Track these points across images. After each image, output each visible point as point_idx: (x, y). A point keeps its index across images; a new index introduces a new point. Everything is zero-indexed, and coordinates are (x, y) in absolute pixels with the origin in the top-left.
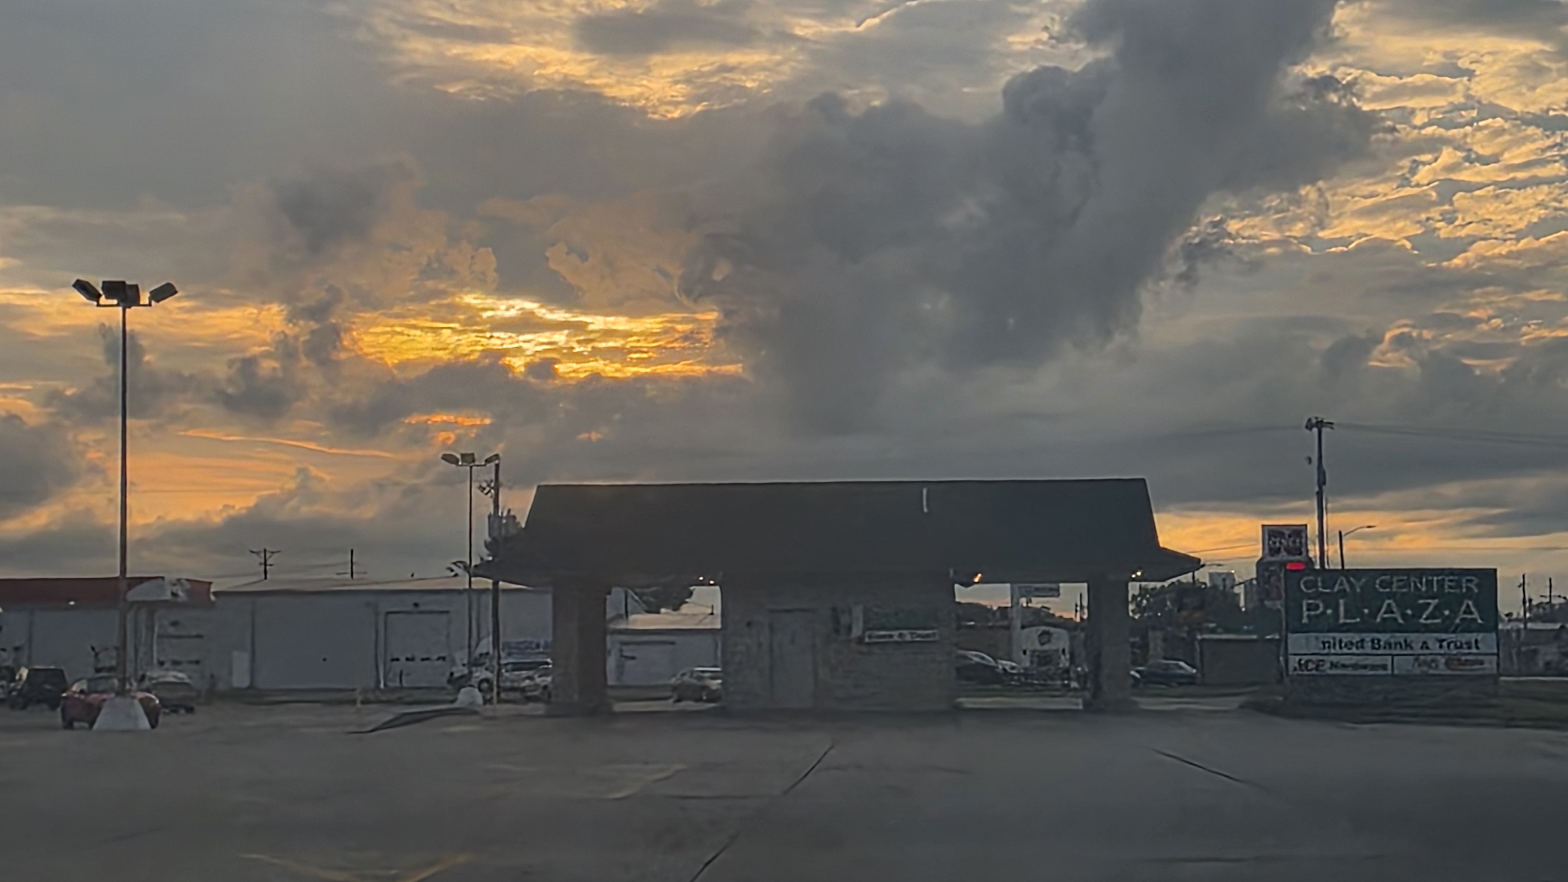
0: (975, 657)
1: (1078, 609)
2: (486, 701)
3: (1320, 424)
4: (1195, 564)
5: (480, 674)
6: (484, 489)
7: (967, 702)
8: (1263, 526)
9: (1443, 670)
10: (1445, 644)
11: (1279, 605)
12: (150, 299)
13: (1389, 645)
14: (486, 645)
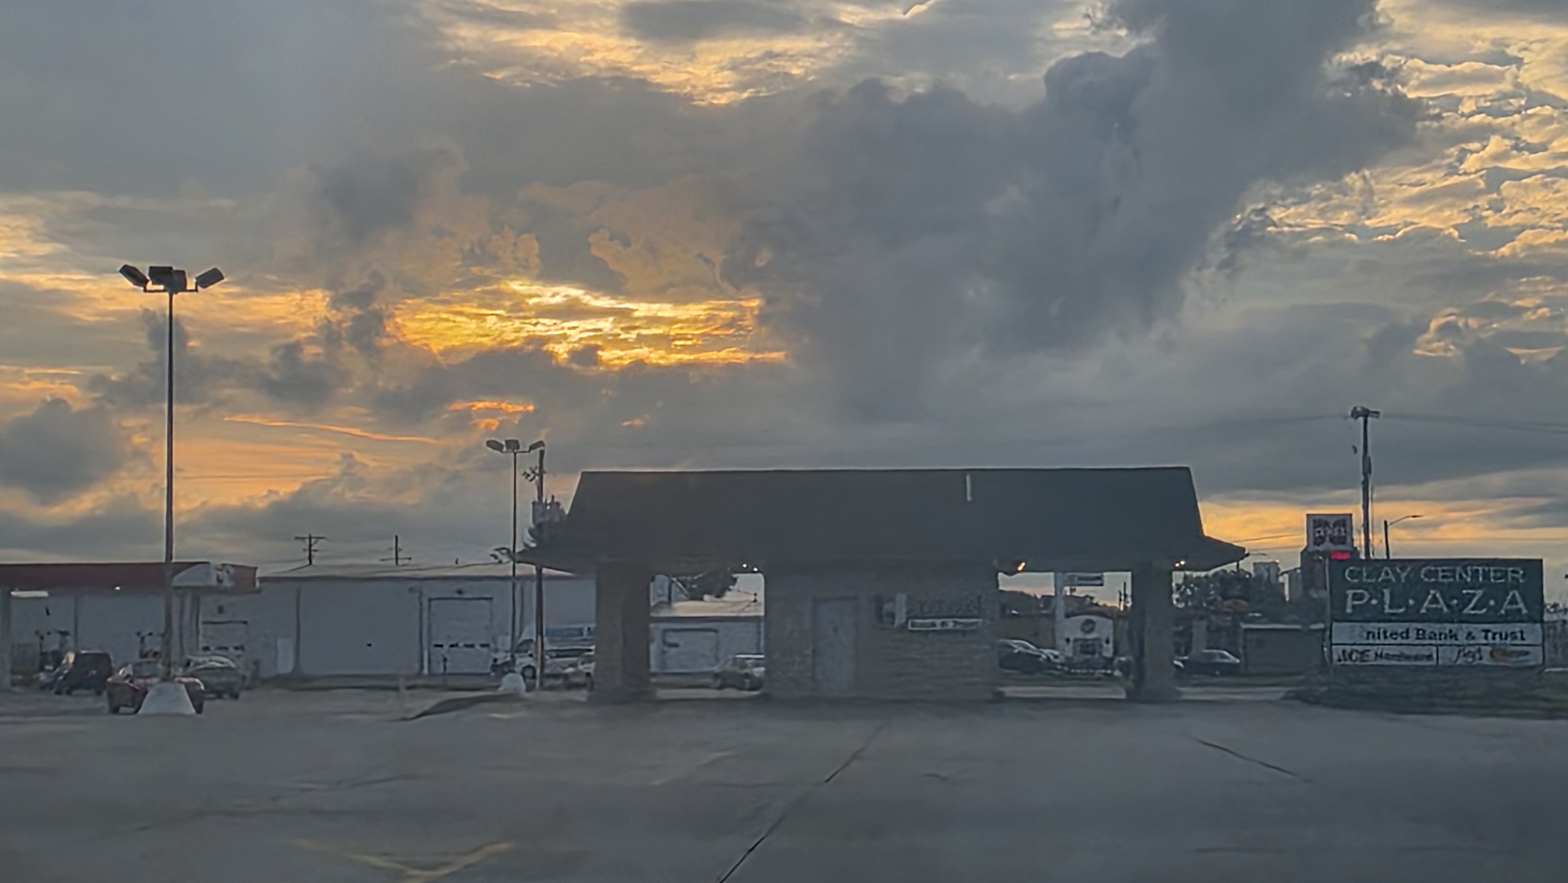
0: (1018, 646)
1: (1123, 598)
2: (529, 689)
3: (1366, 414)
4: (1238, 553)
5: (524, 660)
6: (528, 475)
7: (1009, 691)
8: (1308, 515)
9: (1486, 661)
10: (1490, 635)
11: (1325, 594)
12: (197, 284)
13: (1433, 636)
14: (529, 632)
